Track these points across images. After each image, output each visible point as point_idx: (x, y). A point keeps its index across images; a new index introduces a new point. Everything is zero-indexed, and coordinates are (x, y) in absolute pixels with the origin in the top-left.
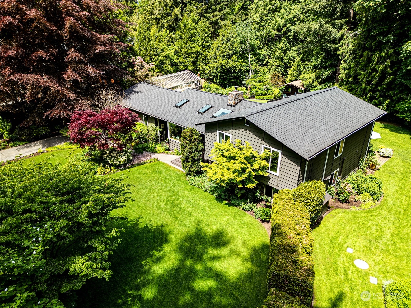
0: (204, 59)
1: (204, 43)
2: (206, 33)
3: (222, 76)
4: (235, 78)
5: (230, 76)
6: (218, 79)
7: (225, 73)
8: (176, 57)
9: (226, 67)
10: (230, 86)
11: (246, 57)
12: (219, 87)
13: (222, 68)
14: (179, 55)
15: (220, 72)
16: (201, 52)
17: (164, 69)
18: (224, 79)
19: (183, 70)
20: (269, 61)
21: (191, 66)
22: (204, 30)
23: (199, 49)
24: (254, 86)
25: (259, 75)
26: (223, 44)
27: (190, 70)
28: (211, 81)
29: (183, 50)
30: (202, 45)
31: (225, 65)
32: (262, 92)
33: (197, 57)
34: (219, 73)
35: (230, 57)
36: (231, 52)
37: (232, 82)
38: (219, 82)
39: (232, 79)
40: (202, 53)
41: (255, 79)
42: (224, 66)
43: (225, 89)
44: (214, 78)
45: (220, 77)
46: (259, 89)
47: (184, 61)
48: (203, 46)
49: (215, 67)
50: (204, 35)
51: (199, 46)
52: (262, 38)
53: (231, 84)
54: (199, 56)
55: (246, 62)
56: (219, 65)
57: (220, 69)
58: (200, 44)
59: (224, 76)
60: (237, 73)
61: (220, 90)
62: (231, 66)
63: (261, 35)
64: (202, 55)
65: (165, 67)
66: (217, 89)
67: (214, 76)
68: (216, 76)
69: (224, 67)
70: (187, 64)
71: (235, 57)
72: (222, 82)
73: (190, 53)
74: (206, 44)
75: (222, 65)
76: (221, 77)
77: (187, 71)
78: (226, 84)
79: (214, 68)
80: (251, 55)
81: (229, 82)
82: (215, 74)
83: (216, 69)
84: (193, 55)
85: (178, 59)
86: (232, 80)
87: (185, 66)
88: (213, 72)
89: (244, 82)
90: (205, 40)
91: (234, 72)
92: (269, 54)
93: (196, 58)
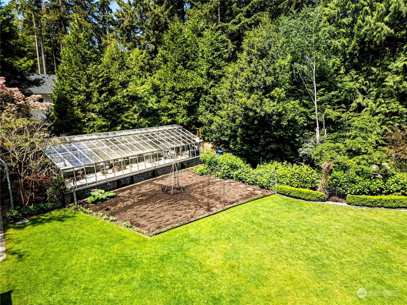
0: (211, 103)
1: (211, 70)
2: (217, 50)
3: (248, 136)
4: (280, 140)
5: (267, 136)
6: (237, 143)
7: (255, 129)
8: (154, 99)
9: (256, 113)
10: (268, 161)
11: (306, 94)
12: (239, 162)
13: (246, 117)
14: (161, 95)
15: (242, 127)
16: (205, 87)
17: (123, 121)
18: (253, 143)
19: (167, 124)
20: (364, 104)
21: (183, 116)
22: (212, 44)
23: (200, 81)
24: (338, 163)
25: (353, 133)
26: (250, 62)
27: (181, 124)
28: (225, 147)
29: (169, 85)
30: (208, 74)
31: (255, 108)
32: (367, 182)
33: (197, 98)
34: (240, 130)
35: (267, 90)
36: (269, 80)
37: (272, 150)
38: (241, 150)
39: (273, 142)
40: (207, 91)
41: (337, 144)
42: (251, 110)
43: (254, 167)
44: (230, 140)
45: (243, 139)
46: (358, 173)
47: (170, 105)
48: (210, 76)
49: (231, 114)
50: (213, 54)
51: (202, 76)
52: (344, 54)
53: (271, 155)
54: (201, 97)
55: (305, 106)
56: (239, 110)
57: (240, 119)
58: (203, 73)
59: (253, 135)
60: (285, 129)
61: (239, 171)
62: (269, 111)
63: (344, 46)
64: (207, 93)
65: (127, 117)
66: (234, 167)
67: (231, 137)
68: (233, 137)
69: (251, 114)
70: (174, 111)
71: (278, 92)
72: (247, 150)
73: (181, 90)
74: (215, 72)
75: (246, 109)
76: (244, 137)
77: (175, 127)
78: (258, 154)
79: (229, 117)
80: (318, 88)
81: (264, 150)
82: (232, 131)
83: (234, 121)
84: (188, 94)
85: (158, 102)
86: (273, 146)
87: (173, 117)
88: (227, 127)
89: (302, 151)
90: (214, 65)
91: (278, 126)
92: (363, 87)
93: (193, 100)
